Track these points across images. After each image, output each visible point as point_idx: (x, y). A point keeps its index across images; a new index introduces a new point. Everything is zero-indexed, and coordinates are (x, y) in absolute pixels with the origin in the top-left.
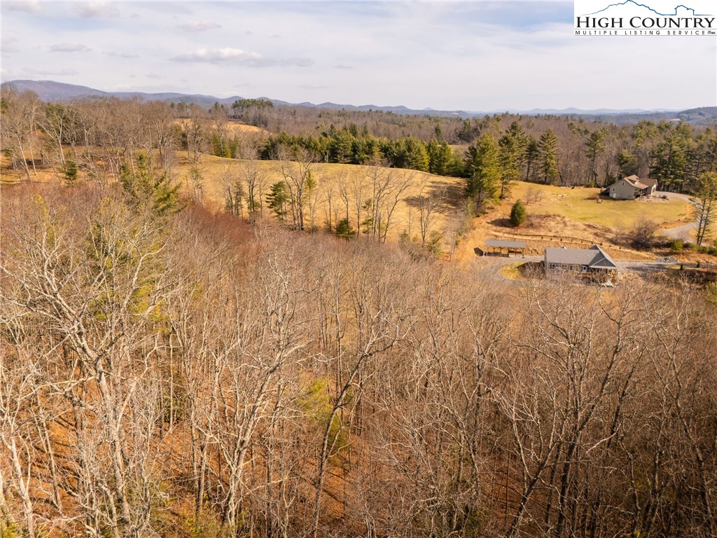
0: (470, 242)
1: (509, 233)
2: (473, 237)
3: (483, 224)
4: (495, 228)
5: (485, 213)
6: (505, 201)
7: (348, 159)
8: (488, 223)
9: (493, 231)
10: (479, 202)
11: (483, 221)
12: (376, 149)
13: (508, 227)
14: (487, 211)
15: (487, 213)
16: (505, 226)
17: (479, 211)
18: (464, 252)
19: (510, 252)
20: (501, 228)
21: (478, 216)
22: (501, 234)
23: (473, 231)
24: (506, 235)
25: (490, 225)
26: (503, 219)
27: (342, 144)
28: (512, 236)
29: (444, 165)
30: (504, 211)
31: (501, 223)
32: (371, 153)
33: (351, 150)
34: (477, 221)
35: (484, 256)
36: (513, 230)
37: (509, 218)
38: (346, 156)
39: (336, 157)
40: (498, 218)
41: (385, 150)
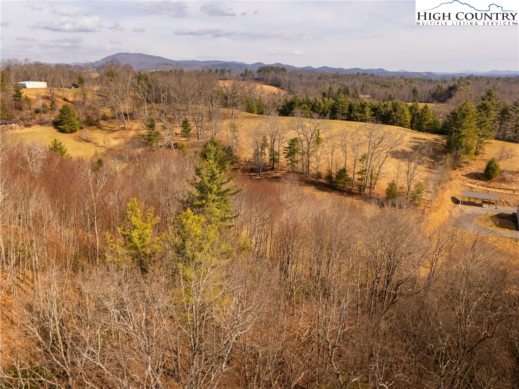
0: (448, 192)
1: (483, 186)
2: (450, 188)
3: (459, 176)
4: (470, 180)
5: (460, 167)
6: (479, 157)
7: (345, 117)
8: (464, 176)
9: (469, 183)
10: (456, 158)
11: (458, 173)
12: (368, 110)
13: (482, 180)
14: (462, 165)
15: (463, 167)
16: (479, 179)
17: (456, 165)
18: (442, 200)
19: (484, 202)
20: (476, 181)
21: (455, 169)
22: (475, 186)
23: (450, 182)
24: (480, 187)
25: (465, 178)
26: (477, 173)
27: (341, 105)
28: (485, 188)
29: (424, 124)
30: (478, 166)
31: (475, 176)
32: (363, 112)
33: (348, 110)
34: (453, 173)
35: (460, 205)
36: (486, 183)
37: (483, 172)
38: (343, 114)
39: (335, 115)
40: (472, 171)
41: (374, 109)
